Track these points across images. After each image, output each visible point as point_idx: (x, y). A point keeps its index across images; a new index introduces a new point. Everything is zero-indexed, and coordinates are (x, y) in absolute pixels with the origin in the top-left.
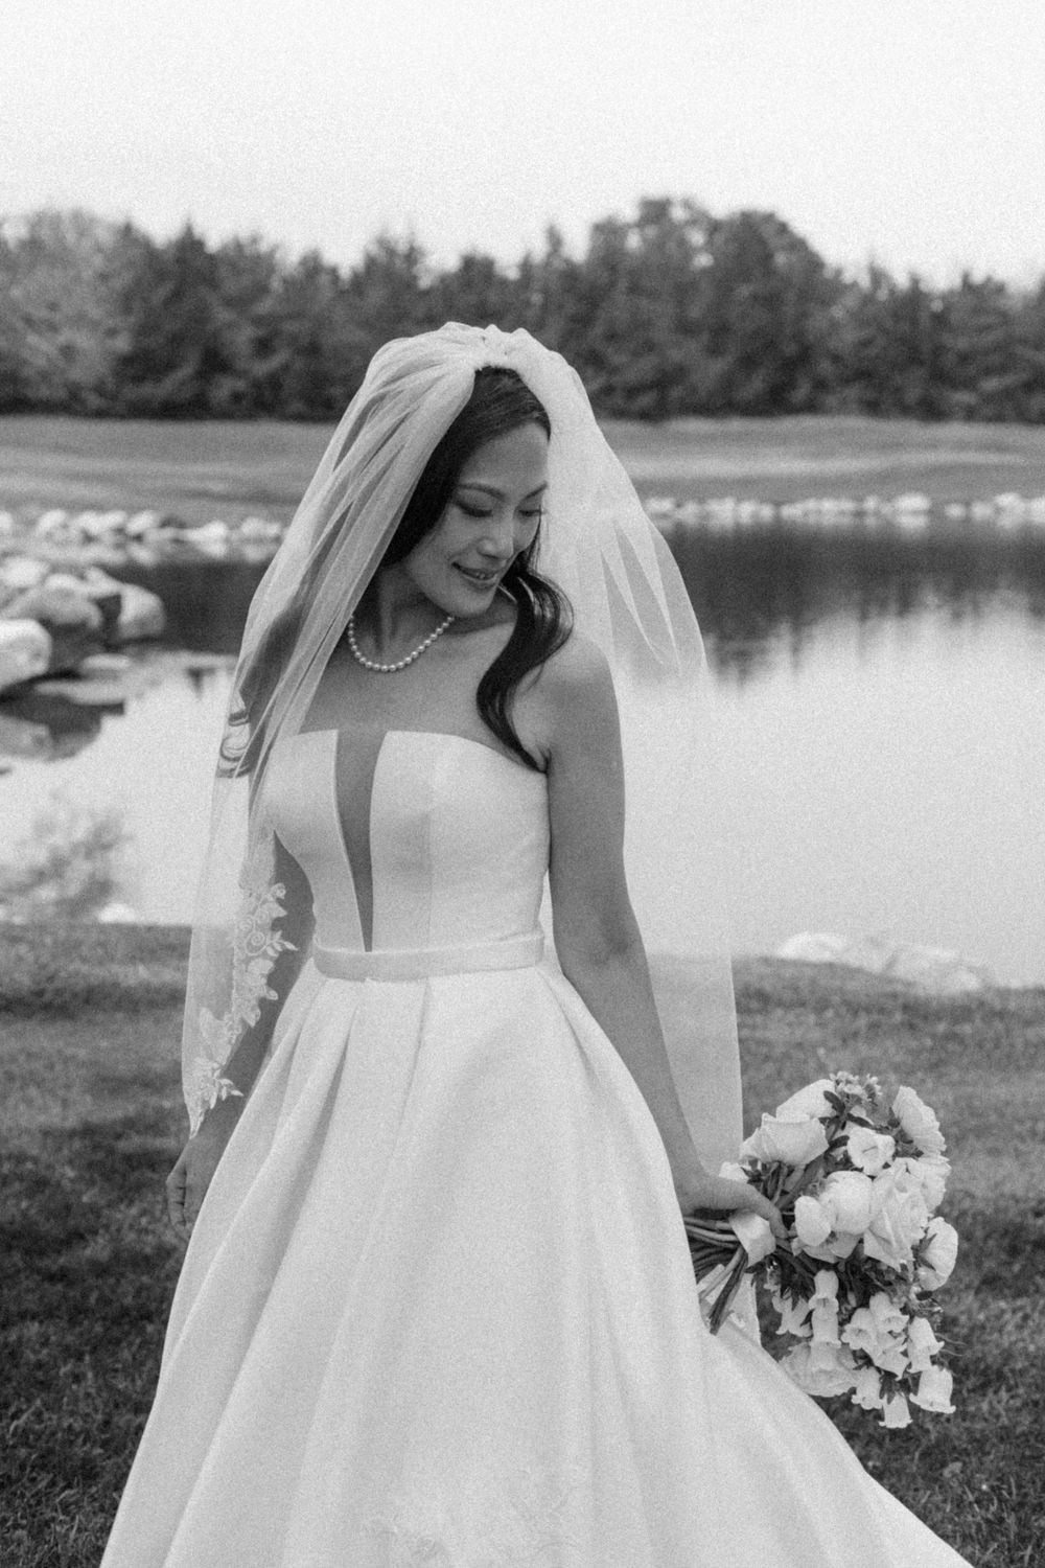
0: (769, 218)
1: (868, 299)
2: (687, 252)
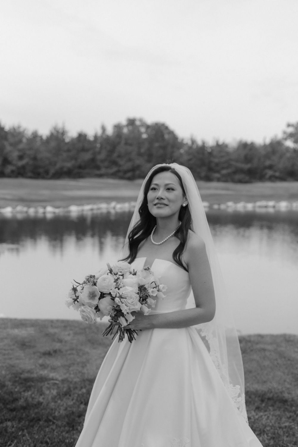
0: (163, 125)
1: (190, 148)
2: (140, 134)
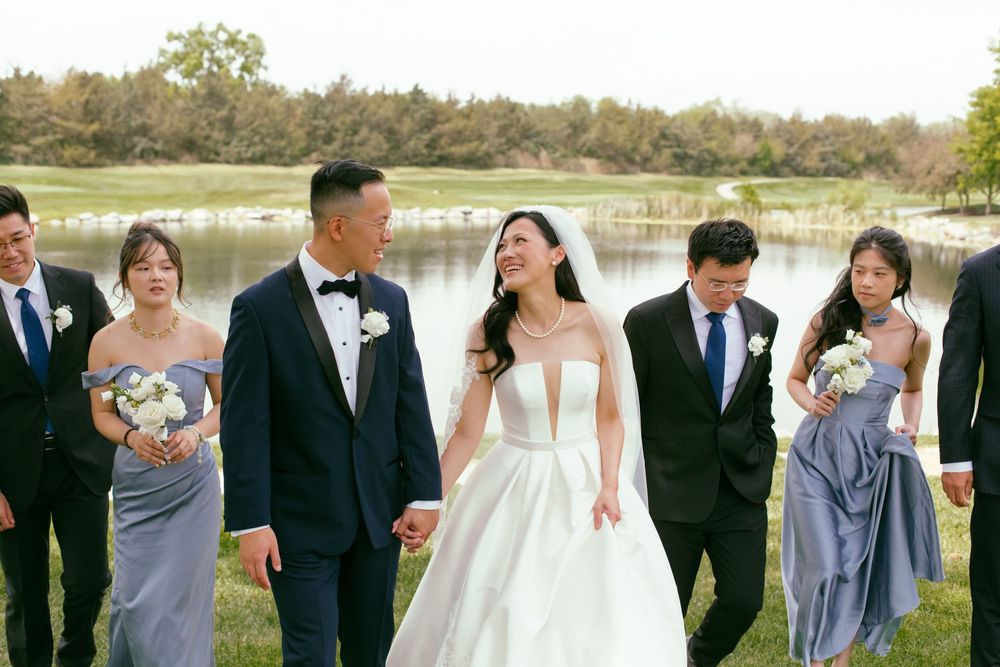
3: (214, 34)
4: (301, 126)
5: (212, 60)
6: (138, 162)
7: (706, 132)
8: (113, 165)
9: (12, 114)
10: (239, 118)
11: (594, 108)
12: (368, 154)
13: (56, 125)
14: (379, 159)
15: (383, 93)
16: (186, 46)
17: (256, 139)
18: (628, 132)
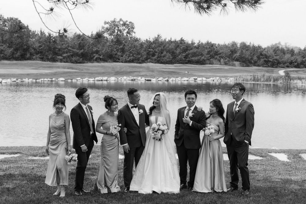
1: (40, 37)
3: (119, 22)
4: (145, 51)
5: (118, 30)
6: (95, 62)
7: (275, 53)
8: (87, 63)
9: (57, 47)
10: (126, 48)
11: (239, 46)
12: (166, 60)
13: (71, 50)
14: (169, 61)
15: (171, 41)
16: (110, 26)
17: (131, 55)
18: (249, 53)
